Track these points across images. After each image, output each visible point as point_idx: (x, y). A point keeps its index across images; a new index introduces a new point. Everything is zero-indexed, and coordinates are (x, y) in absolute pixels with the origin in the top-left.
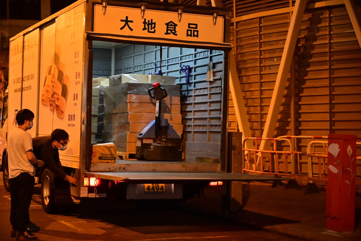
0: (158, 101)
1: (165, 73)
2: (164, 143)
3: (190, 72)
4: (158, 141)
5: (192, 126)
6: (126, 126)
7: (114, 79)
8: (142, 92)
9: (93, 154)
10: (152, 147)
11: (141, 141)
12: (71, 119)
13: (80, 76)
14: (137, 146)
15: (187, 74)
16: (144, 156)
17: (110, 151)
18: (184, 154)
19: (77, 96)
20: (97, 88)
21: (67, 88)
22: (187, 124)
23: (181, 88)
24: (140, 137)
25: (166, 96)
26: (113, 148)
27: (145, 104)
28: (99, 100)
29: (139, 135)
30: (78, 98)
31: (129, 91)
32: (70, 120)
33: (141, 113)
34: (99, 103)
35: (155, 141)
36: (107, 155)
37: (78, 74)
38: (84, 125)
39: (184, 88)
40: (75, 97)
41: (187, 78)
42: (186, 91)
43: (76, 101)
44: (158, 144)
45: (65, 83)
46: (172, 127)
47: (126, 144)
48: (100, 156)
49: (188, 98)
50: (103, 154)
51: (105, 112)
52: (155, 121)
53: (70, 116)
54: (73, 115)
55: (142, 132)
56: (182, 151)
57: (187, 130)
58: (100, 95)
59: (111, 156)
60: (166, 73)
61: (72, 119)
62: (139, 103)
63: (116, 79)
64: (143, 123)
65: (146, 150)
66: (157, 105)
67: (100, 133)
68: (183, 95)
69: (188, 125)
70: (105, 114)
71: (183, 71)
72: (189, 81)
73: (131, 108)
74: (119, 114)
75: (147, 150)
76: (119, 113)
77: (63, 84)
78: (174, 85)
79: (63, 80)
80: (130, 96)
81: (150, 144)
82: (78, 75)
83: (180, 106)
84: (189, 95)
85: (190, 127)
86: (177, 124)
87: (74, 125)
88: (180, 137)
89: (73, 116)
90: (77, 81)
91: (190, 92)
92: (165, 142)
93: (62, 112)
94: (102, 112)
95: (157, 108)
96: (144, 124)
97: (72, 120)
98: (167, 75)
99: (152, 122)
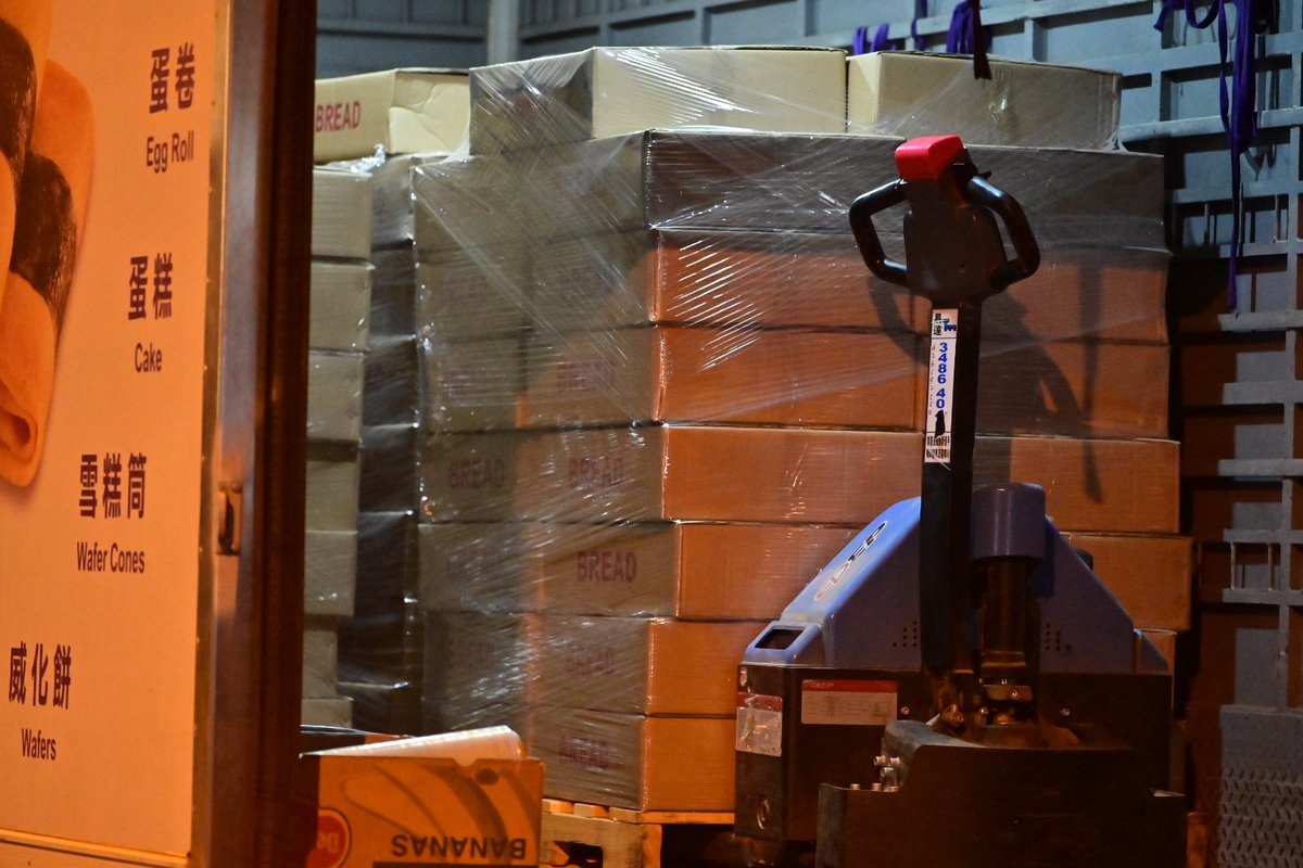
0: (951, 316)
1: (1016, 26)
2: (1003, 720)
3: (1261, 30)
4: (947, 705)
5: (1286, 551)
6: (630, 555)
7: (517, 91)
8: (788, 223)
9: (325, 840)
10: (888, 763)
11: (778, 699)
12: (107, 495)
13: (190, 83)
14: (739, 753)
15: (1232, 44)
16: (810, 846)
17: (488, 814)
18: (1202, 830)
19: (167, 281)
20: (351, 181)
21: (66, 193)
22: (1233, 537)
23: (1176, 178)
24: (774, 659)
25: (1030, 261)
26: (509, 775)
27: (826, 339)
28: (377, 294)
29: (762, 645)
30: (174, 301)
31: (668, 210)
32: (100, 509)
33: (780, 425)
34: (375, 329)
35: (916, 702)
36: (458, 846)
37: (173, 65)
38: (234, 560)
39: (1207, 176)
40: (150, 289)
41: (1229, 80)
42: (1218, 207)
43: (151, 330)
44: (945, 728)
45: (46, 149)
46: (1089, 560)
47: (636, 729)
48: (388, 857)
49: (1243, 282)
50: (419, 843)
51: (427, 413)
52: (917, 502)
53: (101, 474)
54: (125, 462)
55: (787, 620)
56: (1189, 803)
57: (1232, 594)
58: (377, 248)
59: (498, 855)
60: (1029, 26)
61: (117, 495)
62: (761, 327)
63: (536, 91)
64: (807, 523)
65: (827, 791)
66: (936, 354)
67: (388, 619)
68: (1193, 246)
69: (1241, 547)
70: (427, 431)
71: (1191, 19)
72: (1254, 116)
73: (686, 378)
74: (564, 438)
75: (845, 795)
76: (569, 429)
77: (29, 154)
78: (1108, 149)
79: (31, 120)
80: (675, 268)
81: (871, 738)
82: (172, 80)
83: (1162, 356)
84: (1250, 250)
85: (1268, 567)
86: (1137, 534)
87: (134, 562)
88: (1164, 664)
89: (124, 475)
90: (163, 137)
91: (1265, 218)
92: (1021, 711)
93: (23, 430)
94: (400, 407)
95: (935, 387)
96: (816, 538)
97: (114, 511)
98: (1039, 50)
99: (885, 519)
